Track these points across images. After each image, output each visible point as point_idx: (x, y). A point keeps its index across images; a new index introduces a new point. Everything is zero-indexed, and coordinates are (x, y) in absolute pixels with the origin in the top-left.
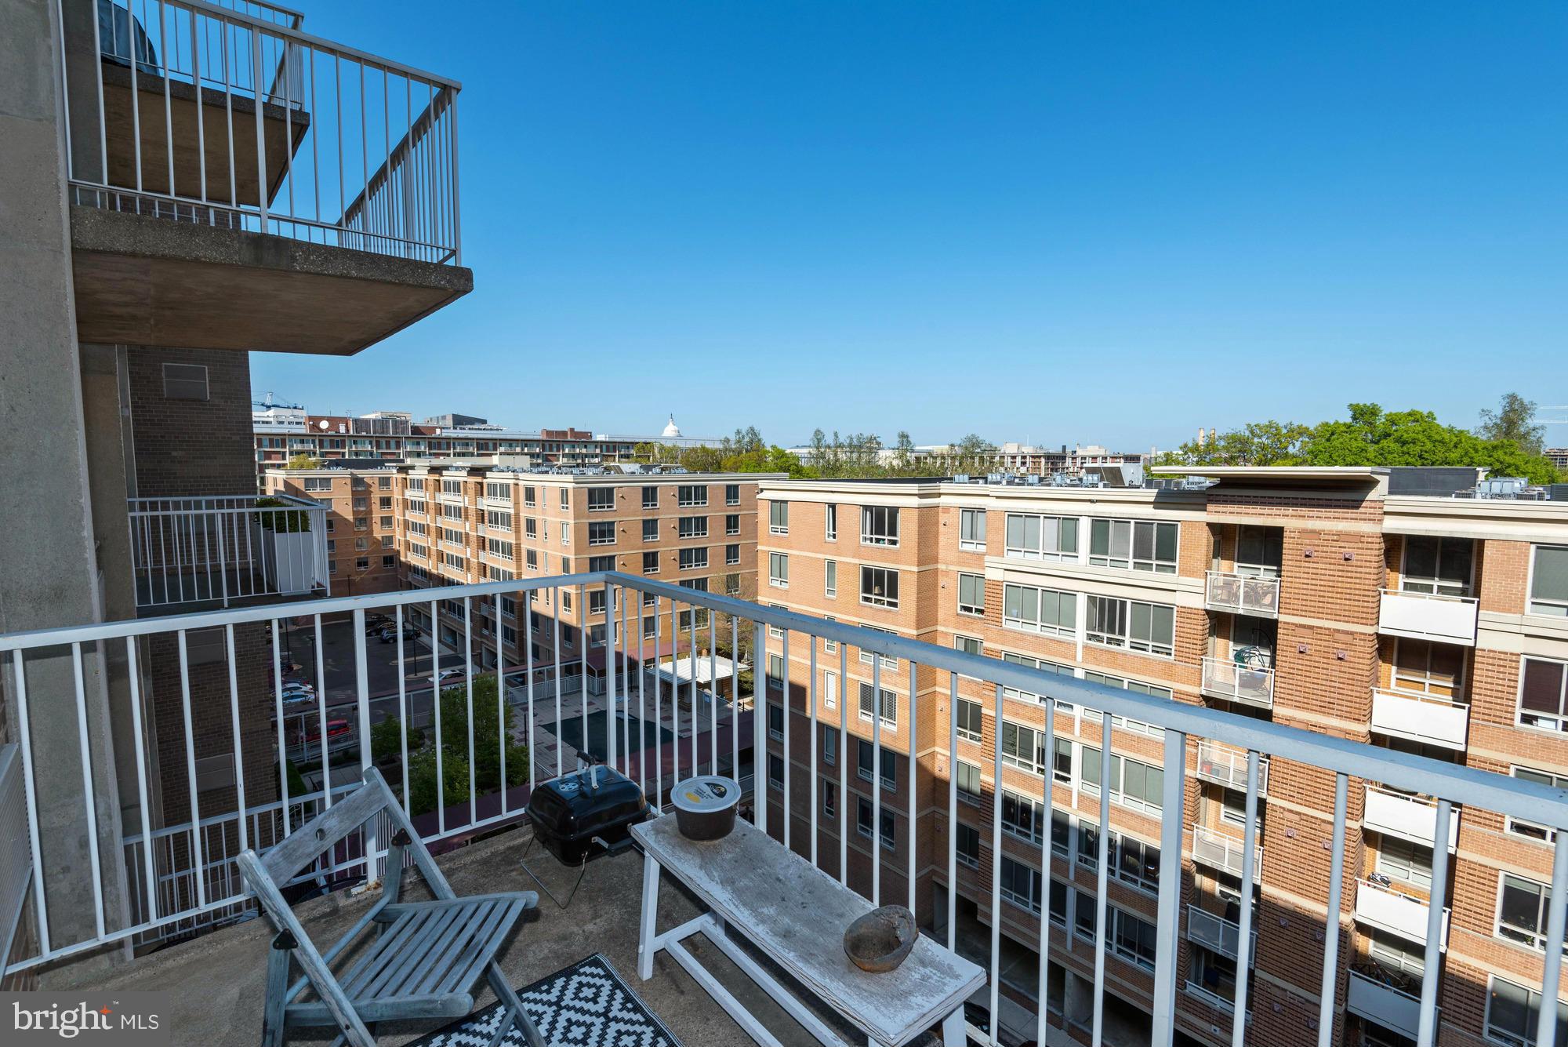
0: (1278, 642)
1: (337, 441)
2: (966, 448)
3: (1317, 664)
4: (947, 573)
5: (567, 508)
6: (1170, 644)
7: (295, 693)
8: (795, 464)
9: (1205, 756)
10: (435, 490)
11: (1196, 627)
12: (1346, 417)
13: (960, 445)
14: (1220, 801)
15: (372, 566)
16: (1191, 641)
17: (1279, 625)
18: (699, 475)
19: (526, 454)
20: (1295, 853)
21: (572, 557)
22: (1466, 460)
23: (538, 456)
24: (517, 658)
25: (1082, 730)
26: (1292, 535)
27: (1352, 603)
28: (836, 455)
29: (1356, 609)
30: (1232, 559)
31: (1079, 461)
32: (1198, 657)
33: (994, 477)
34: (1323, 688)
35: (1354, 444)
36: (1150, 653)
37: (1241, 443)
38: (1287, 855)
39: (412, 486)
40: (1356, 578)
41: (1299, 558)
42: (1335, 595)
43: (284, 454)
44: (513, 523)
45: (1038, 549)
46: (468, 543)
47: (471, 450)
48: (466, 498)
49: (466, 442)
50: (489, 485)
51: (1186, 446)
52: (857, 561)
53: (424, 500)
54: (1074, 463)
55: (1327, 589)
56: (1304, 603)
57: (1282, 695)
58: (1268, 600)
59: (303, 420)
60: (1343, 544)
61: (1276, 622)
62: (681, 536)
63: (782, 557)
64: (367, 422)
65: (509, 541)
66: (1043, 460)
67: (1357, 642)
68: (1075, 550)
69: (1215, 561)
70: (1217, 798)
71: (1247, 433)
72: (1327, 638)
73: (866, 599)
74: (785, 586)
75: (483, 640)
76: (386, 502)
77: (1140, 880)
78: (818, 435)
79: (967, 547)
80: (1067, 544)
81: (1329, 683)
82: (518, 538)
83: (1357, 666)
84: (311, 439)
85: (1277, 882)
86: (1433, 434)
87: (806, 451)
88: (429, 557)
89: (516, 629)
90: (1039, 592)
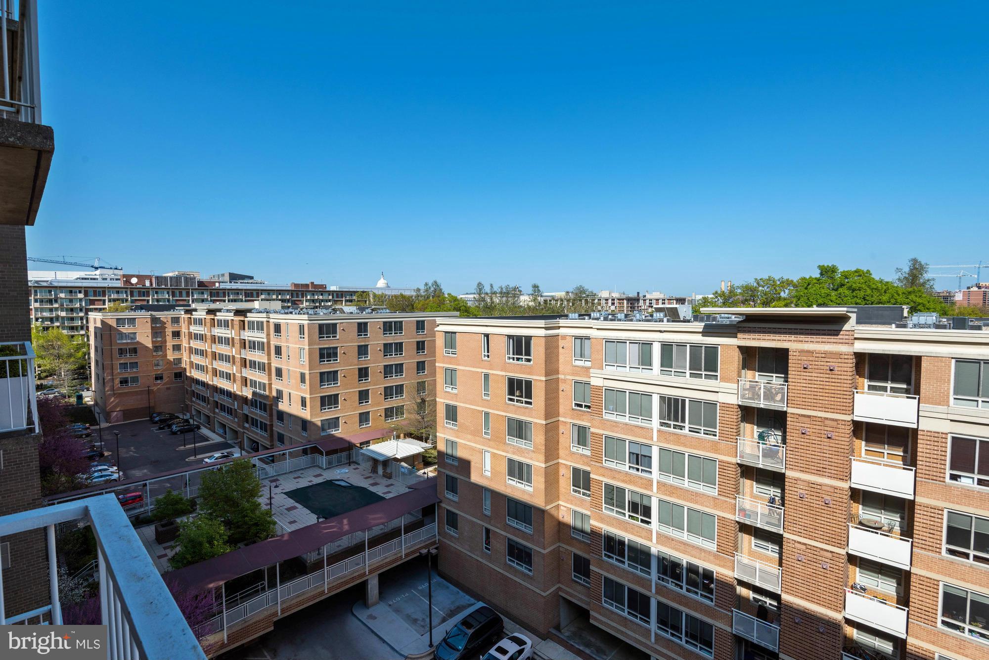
0: (788, 426)
1: (144, 292)
2: (576, 294)
3: (814, 442)
4: (565, 380)
5: (304, 338)
6: (716, 428)
7: (104, 473)
8: (464, 306)
9: (741, 504)
10: (211, 326)
11: (732, 417)
12: (816, 274)
13: (572, 292)
14: (751, 535)
15: (166, 380)
16: (729, 426)
17: (788, 415)
18: (398, 314)
19: (280, 300)
20: (803, 571)
21: (307, 372)
22: (893, 301)
23: (288, 301)
24: (269, 444)
25: (658, 488)
26: (795, 354)
27: (836, 399)
28: (491, 299)
29: (839, 404)
30: (754, 370)
31: (648, 302)
32: (734, 437)
33: (595, 315)
34: (819, 458)
35: (823, 291)
36: (702, 435)
37: (751, 290)
38: (798, 573)
39: (195, 323)
40: (837, 383)
41: (799, 369)
42: (824, 394)
43: (104, 301)
44: (266, 349)
45: (626, 364)
46: (234, 363)
47: (241, 297)
48: (233, 331)
49: (237, 292)
50: (249, 322)
51: (716, 293)
52: (503, 373)
53: (203, 333)
54: (645, 303)
55: (819, 390)
56: (804, 400)
57: (791, 463)
58: (779, 397)
59: (119, 277)
60: (828, 360)
61: (785, 413)
62: (385, 356)
63: (453, 371)
64: (166, 278)
65: (263, 361)
66: (625, 302)
67: (840, 426)
68: (650, 365)
69: (743, 371)
70: (749, 533)
71: (755, 284)
72: (820, 423)
73: (511, 400)
74: (455, 391)
75: (246, 431)
76: (177, 334)
77: (700, 592)
78: (480, 286)
79: (578, 363)
80: (645, 361)
81: (822, 455)
82: (269, 359)
83: (840, 442)
84: (124, 290)
85: (792, 592)
86: (871, 284)
87: (472, 296)
88: (207, 373)
89: (268, 423)
90: (627, 393)
